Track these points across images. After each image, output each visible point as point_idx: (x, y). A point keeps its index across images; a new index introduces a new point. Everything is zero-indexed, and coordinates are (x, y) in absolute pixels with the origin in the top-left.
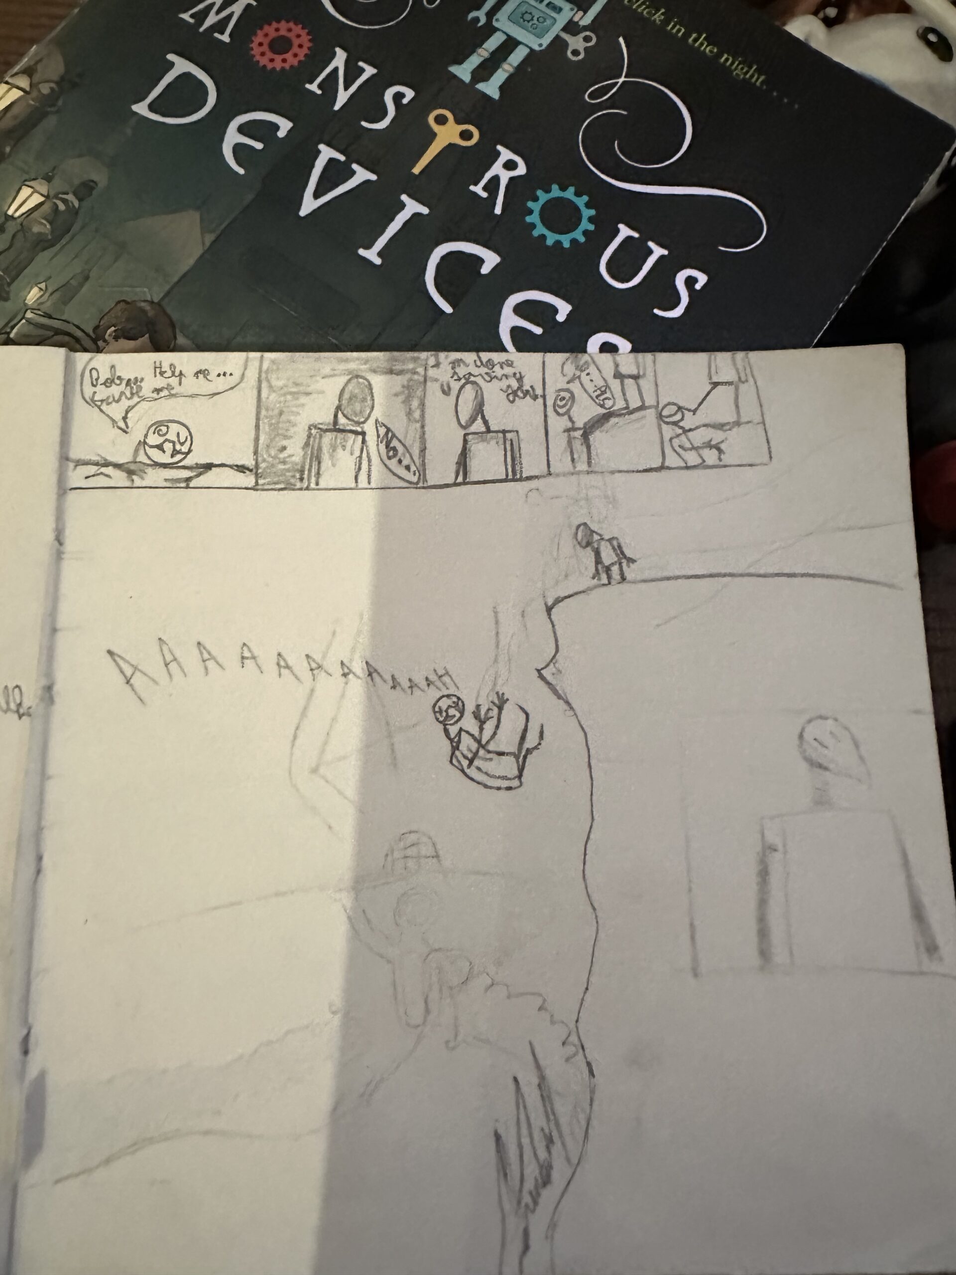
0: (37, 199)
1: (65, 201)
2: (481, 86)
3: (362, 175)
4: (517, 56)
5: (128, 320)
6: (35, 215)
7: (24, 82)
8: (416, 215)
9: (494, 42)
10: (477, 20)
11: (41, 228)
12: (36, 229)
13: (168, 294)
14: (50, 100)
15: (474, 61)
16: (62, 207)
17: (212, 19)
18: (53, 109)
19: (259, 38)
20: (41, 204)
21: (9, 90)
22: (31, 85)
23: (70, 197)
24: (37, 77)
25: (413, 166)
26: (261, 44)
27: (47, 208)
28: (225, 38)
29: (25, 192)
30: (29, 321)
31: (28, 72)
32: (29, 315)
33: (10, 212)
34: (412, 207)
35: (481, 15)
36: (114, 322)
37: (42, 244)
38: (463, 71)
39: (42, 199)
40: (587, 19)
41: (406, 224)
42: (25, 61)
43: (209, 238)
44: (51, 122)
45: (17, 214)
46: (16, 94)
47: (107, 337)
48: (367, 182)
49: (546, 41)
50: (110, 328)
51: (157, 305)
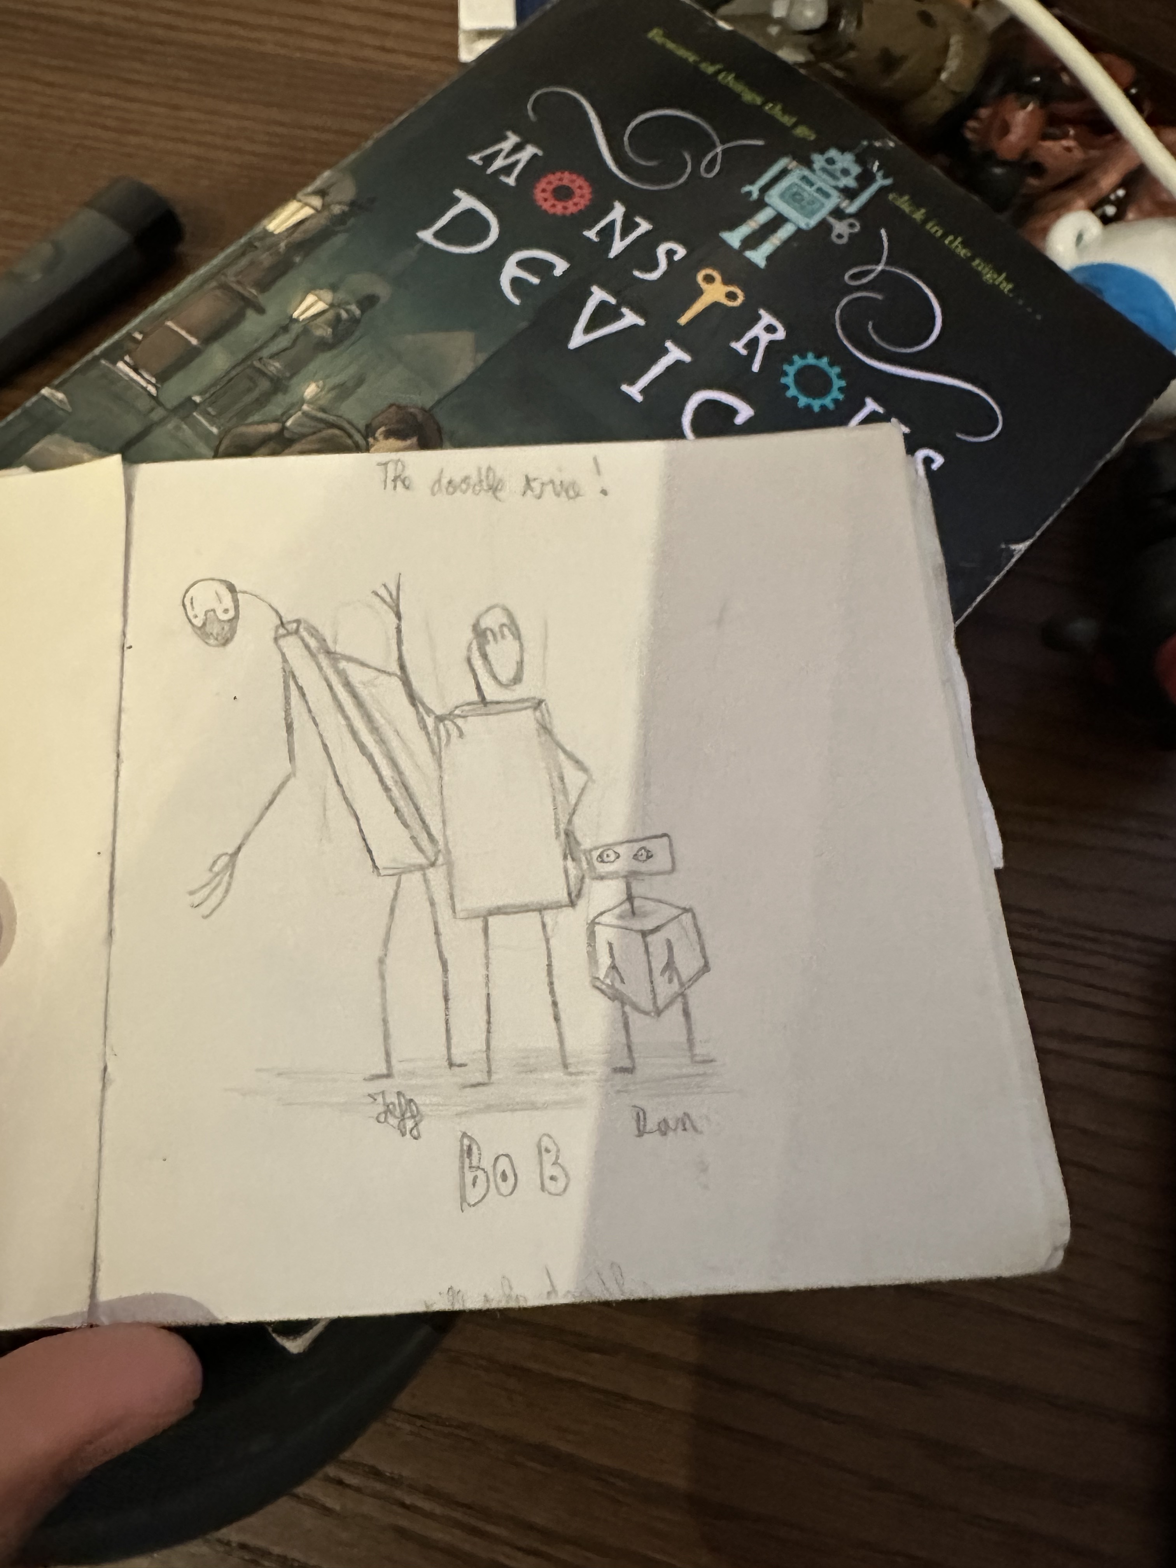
0: (321, 306)
1: (347, 311)
2: (749, 254)
3: (630, 318)
4: (785, 232)
5: (398, 422)
6: (320, 320)
7: (317, 202)
8: (678, 363)
9: (763, 217)
10: (750, 193)
11: (323, 331)
12: (319, 332)
13: (439, 402)
14: (341, 220)
15: (745, 230)
16: (344, 315)
17: (499, 163)
18: (342, 228)
19: (542, 184)
20: (323, 312)
21: (302, 208)
22: (323, 205)
23: (354, 308)
24: (328, 199)
25: (679, 317)
26: (544, 191)
27: (330, 315)
28: (511, 181)
29: (310, 299)
30: (305, 414)
31: (322, 193)
32: (305, 407)
33: (295, 315)
34: (675, 354)
35: (754, 189)
36: (387, 421)
37: (323, 346)
38: (734, 238)
39: (326, 307)
40: (852, 208)
41: (669, 369)
42: (318, 183)
43: (481, 358)
44: (339, 240)
45: (301, 318)
46: (307, 211)
47: (377, 435)
48: (635, 327)
49: (813, 222)
50: (380, 427)
51: (428, 412)
